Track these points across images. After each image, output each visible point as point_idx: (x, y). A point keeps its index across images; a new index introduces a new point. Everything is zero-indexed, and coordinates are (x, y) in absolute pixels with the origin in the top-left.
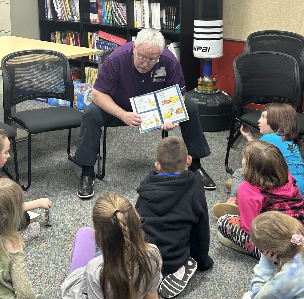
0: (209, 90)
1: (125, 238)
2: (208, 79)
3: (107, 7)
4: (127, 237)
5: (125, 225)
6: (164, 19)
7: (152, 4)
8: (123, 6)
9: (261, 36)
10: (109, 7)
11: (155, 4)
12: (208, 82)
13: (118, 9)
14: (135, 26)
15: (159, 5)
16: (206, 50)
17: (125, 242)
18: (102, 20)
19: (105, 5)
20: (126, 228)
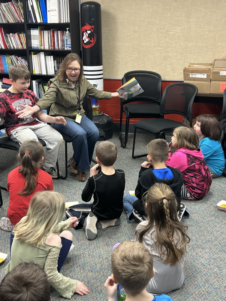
0: (97, 113)
1: (167, 216)
2: (95, 106)
3: (8, 60)
4: (168, 216)
5: (167, 208)
6: (56, 67)
7: (47, 57)
8: (22, 59)
9: (133, 74)
10: (9, 60)
11: (49, 57)
12: (96, 108)
13: (18, 61)
14: (34, 73)
15: (52, 57)
16: (95, 86)
17: (166, 219)
18: (4, 70)
19: (6, 59)
20: (168, 210)
